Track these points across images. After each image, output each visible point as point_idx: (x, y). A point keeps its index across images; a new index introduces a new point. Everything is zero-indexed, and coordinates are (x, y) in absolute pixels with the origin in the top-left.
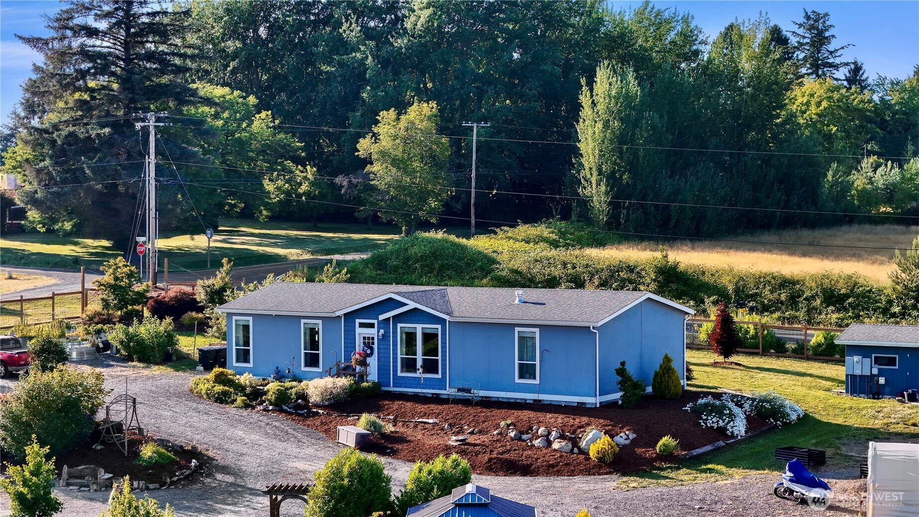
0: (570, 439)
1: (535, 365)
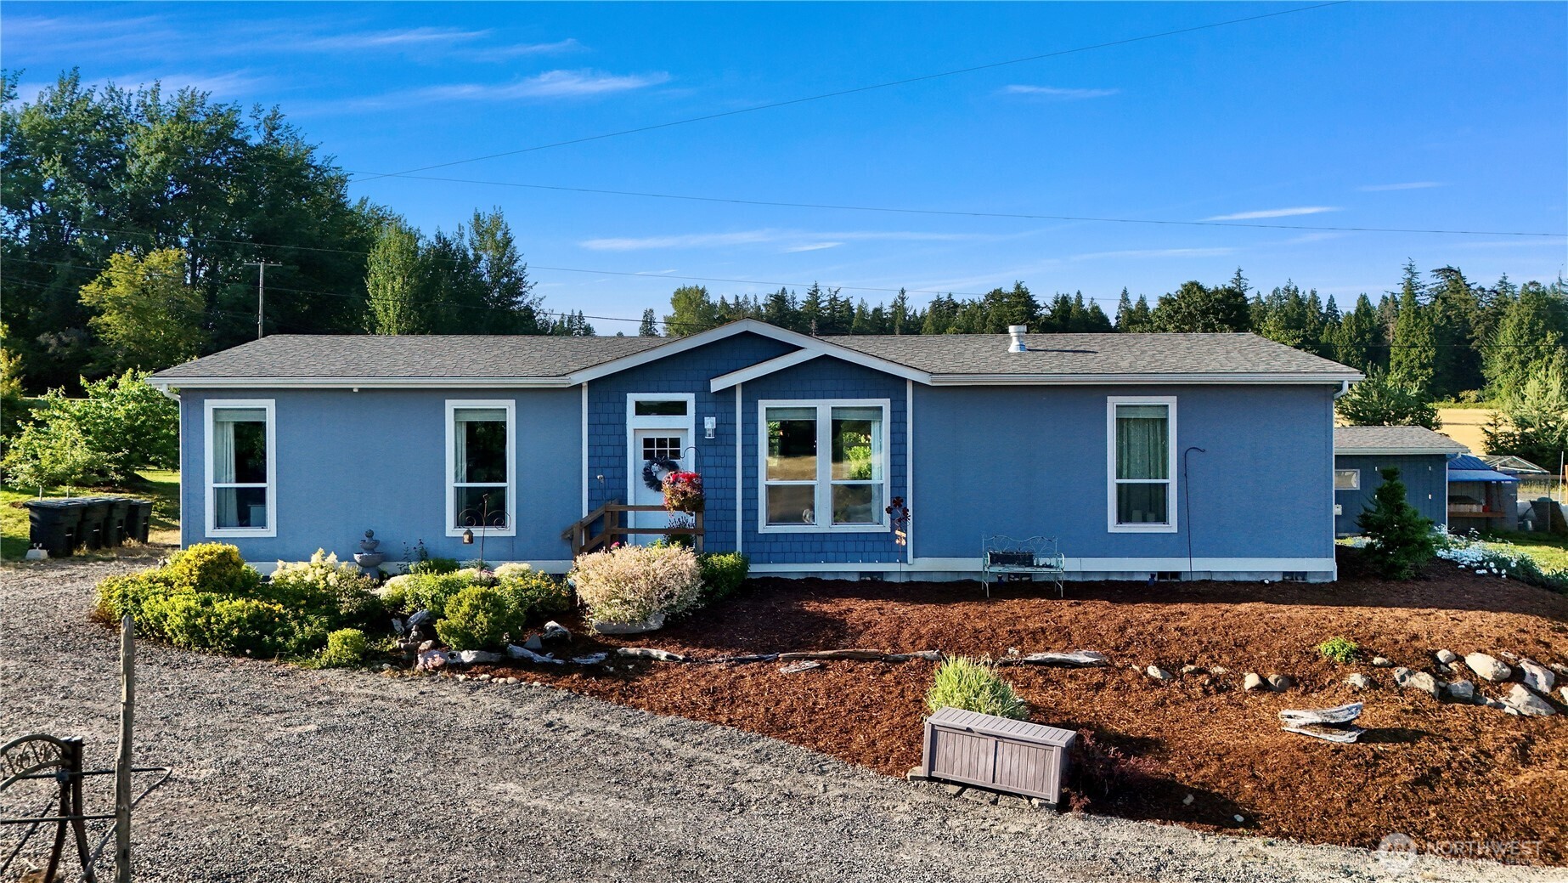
1: (1164, 486)
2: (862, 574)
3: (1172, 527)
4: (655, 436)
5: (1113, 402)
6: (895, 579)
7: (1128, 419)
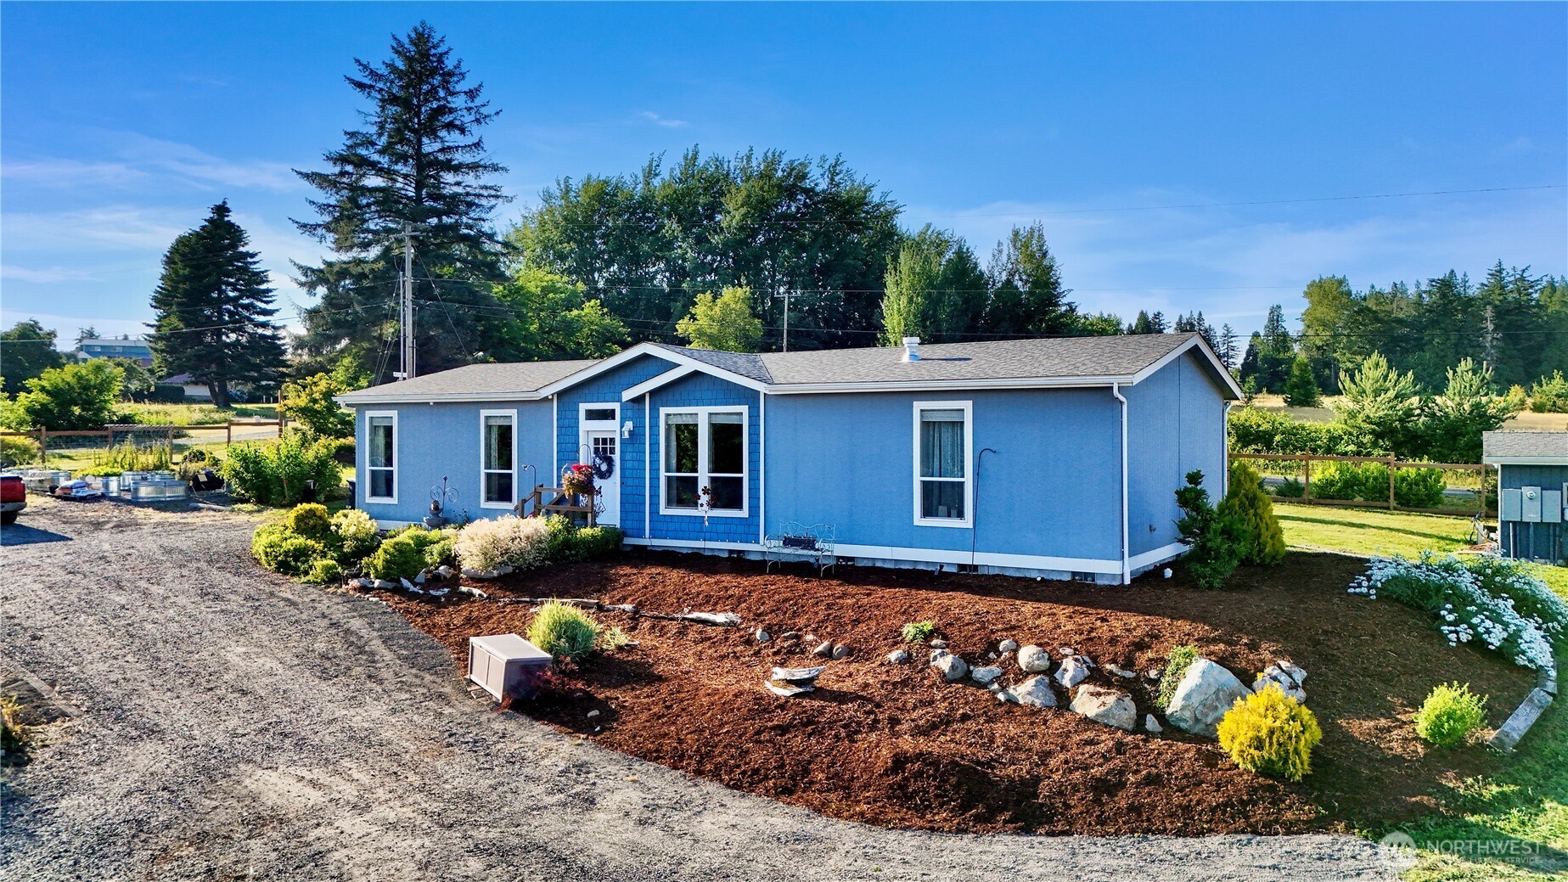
0: (1125, 685)
1: (962, 484)
2: (731, 552)
3: (967, 522)
4: (601, 436)
5: (918, 406)
6: (752, 557)
7: (934, 422)
